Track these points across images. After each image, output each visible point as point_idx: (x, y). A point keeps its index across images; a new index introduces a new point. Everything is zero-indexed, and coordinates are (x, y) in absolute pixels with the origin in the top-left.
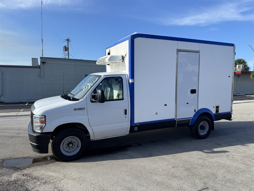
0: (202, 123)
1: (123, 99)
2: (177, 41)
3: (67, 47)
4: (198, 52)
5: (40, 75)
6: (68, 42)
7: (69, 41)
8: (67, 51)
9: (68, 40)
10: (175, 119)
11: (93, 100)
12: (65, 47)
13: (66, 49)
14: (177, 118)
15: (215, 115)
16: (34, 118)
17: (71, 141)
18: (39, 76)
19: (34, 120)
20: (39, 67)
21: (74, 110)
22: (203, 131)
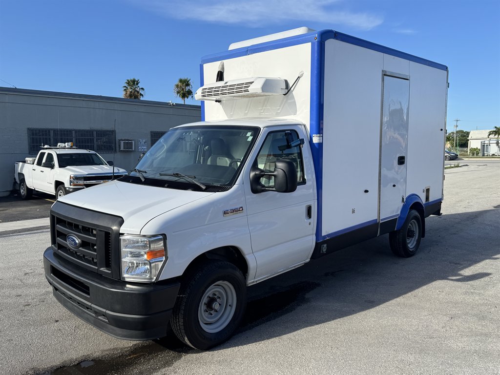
1: (304, 182)
2: (382, 54)
4: (408, 80)
10: (378, 221)
14: (380, 217)
15: (425, 206)
21: (224, 214)
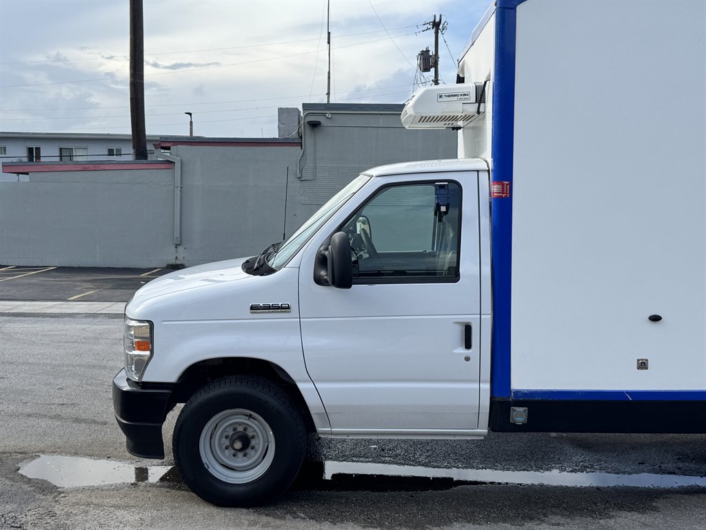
3: (432, 51)
5: (301, 171)
6: (437, 33)
7: (441, 27)
8: (433, 70)
9: (436, 25)
12: (426, 53)
13: (429, 61)
18: (299, 175)
20: (299, 142)
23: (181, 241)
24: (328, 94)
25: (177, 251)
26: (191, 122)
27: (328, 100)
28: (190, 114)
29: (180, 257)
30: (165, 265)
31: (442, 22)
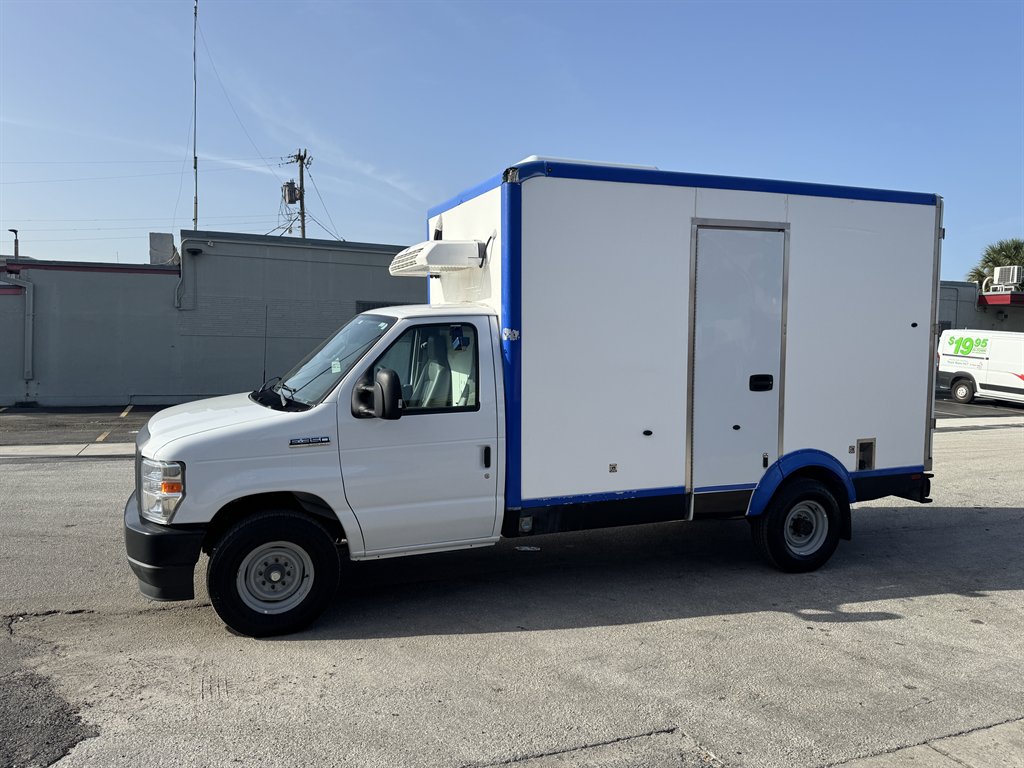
0: (799, 510)
1: (476, 407)
3: (297, 184)
4: (781, 229)
5: (179, 301)
6: (302, 167)
7: (305, 161)
8: (298, 202)
9: (301, 158)
10: (688, 490)
11: (362, 408)
12: (291, 185)
13: (294, 193)
14: (696, 485)
15: (856, 479)
16: (143, 469)
17: (277, 560)
18: (176, 305)
19: (144, 477)
20: (176, 270)
21: (291, 444)
22: (805, 539)
23: (33, 375)
24: (195, 220)
25: (28, 387)
26: (16, 241)
27: (196, 227)
28: (15, 232)
29: (33, 393)
30: (12, 403)
31: (307, 157)
